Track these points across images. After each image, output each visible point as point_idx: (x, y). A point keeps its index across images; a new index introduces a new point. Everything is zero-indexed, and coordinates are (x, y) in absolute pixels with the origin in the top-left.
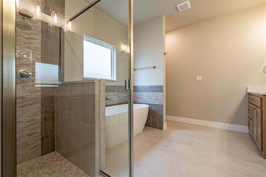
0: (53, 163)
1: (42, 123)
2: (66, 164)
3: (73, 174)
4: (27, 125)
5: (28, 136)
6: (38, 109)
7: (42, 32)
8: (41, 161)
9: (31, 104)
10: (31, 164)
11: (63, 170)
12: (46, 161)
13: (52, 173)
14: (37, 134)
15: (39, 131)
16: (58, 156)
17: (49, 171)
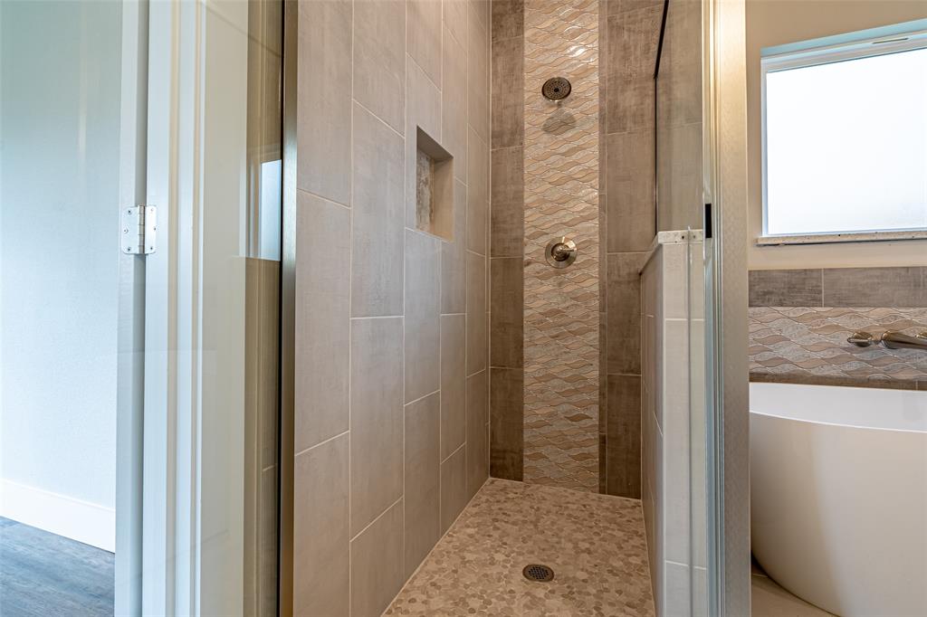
0: (608, 528)
1: (602, 394)
2: (633, 553)
3: (623, 598)
4: (568, 388)
5: (568, 418)
6: (592, 349)
7: (602, 119)
8: (589, 505)
9: (575, 333)
10: (568, 500)
11: (611, 565)
12: (599, 512)
13: (583, 552)
14: (588, 422)
15: (594, 412)
16: (637, 517)
17: (584, 540)
